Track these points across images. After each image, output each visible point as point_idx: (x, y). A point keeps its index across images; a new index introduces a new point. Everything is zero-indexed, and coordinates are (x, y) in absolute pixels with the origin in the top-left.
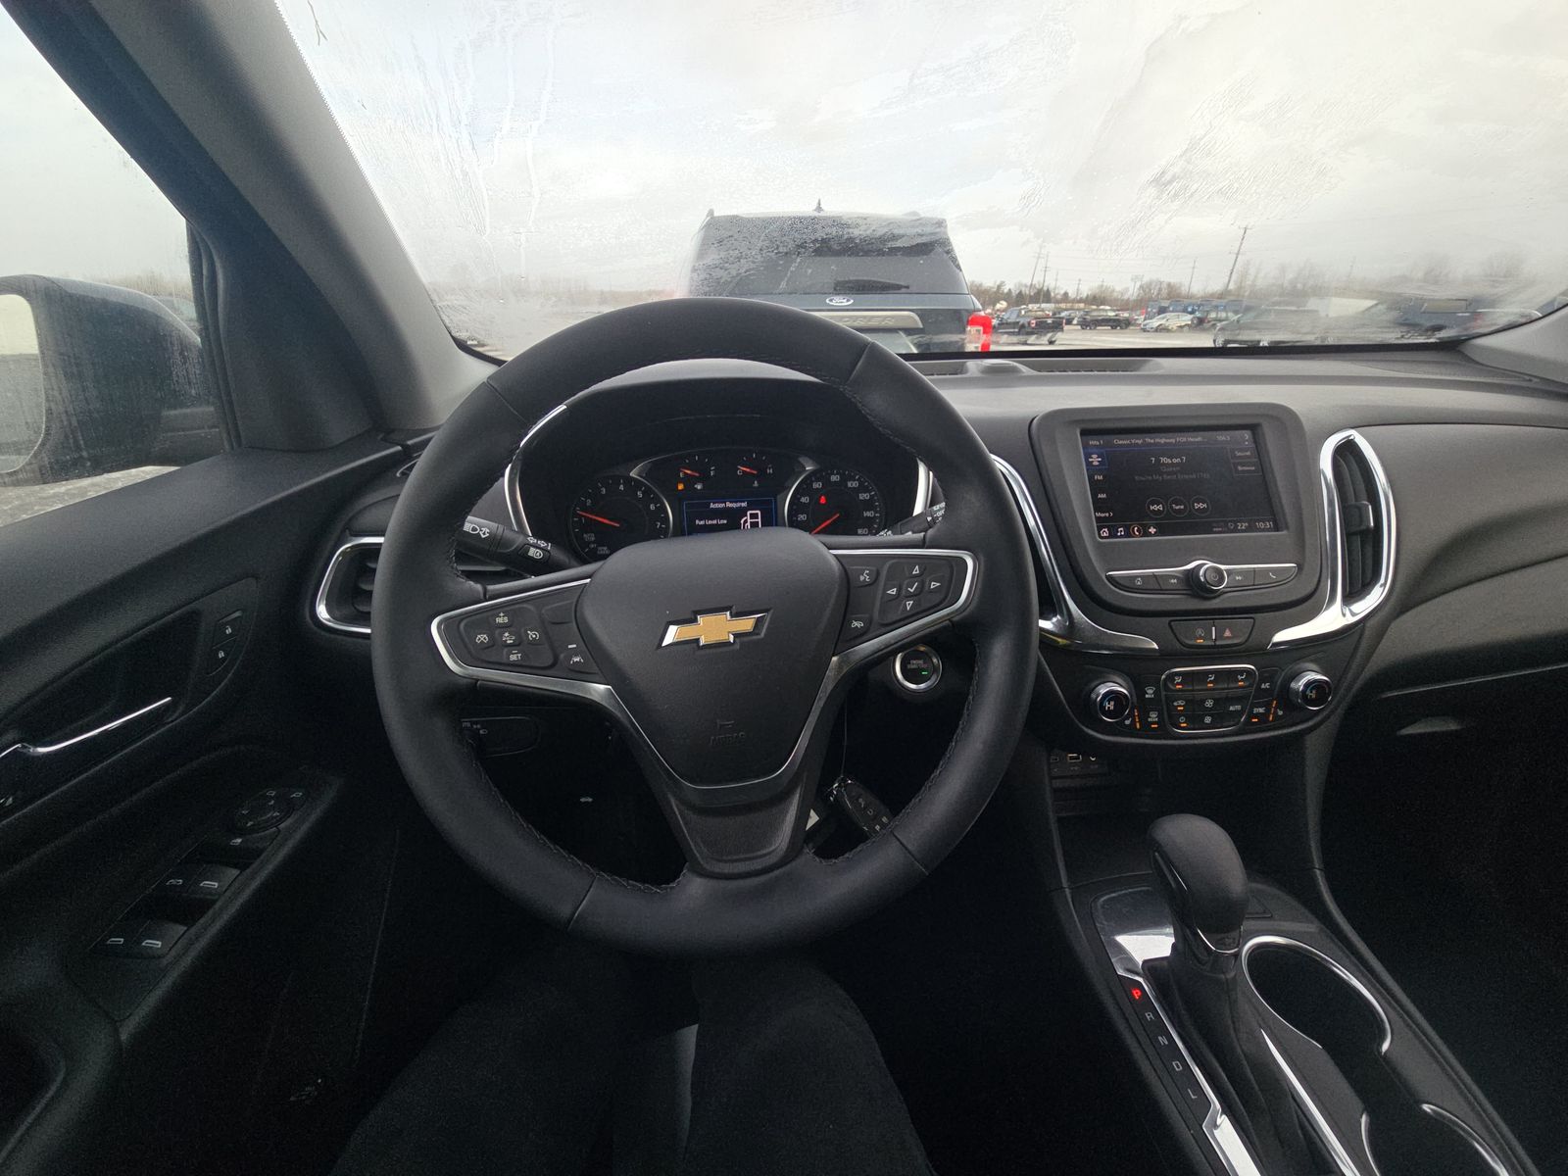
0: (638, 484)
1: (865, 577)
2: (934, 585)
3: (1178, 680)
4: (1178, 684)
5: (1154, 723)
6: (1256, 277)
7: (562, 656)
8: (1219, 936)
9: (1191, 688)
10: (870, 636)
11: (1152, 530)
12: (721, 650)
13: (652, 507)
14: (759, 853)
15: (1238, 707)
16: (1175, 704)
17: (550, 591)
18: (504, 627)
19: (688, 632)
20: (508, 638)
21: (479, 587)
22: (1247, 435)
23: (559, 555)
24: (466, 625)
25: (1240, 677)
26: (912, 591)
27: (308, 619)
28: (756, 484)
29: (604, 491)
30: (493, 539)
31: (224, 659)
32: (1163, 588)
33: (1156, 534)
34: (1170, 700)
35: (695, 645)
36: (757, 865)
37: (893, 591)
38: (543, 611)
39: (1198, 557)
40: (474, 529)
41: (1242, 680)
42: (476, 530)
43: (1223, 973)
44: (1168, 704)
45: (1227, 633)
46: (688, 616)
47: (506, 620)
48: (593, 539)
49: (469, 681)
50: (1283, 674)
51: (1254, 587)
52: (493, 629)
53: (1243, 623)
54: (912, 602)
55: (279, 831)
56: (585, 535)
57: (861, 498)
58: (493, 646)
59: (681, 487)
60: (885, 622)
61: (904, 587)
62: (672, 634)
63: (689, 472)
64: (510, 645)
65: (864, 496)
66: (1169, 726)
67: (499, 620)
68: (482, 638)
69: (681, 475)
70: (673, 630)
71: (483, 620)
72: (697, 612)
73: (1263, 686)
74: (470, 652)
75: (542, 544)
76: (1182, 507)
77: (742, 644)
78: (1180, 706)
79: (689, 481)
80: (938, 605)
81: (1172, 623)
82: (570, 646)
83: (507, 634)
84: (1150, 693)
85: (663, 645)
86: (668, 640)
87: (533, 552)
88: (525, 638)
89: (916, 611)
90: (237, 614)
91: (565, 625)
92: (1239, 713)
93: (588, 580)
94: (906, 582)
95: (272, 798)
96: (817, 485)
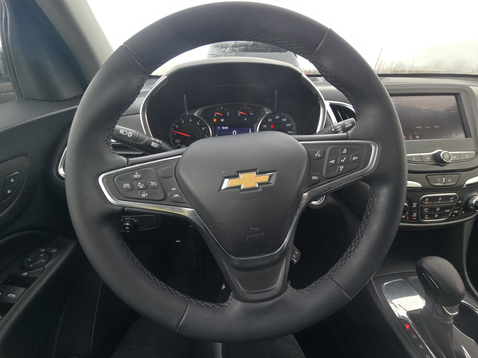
0: (198, 119)
1: (318, 155)
2: (355, 158)
3: (427, 200)
4: (427, 201)
5: (415, 217)
6: (384, 66)
7: (169, 194)
8: (451, 308)
9: (432, 203)
10: (321, 183)
11: (417, 137)
12: (252, 191)
13: (203, 129)
14: (267, 289)
15: (449, 211)
16: (424, 210)
17: (161, 161)
18: (138, 180)
19: (234, 182)
20: (140, 185)
21: (125, 159)
22: (453, 98)
23: (165, 146)
24: (117, 179)
25: (451, 199)
26: (343, 161)
27: (55, 174)
28: (246, 119)
29: (183, 122)
30: (134, 138)
31: (10, 194)
32: (424, 161)
33: (419, 139)
34: (422, 208)
35: (239, 189)
36: (267, 295)
37: (333, 162)
38: (158, 171)
39: (438, 148)
40: (125, 133)
41: (452, 200)
42: (126, 133)
43: (449, 321)
44: (421, 209)
45: (449, 181)
46: (235, 173)
47: (139, 176)
48: (179, 142)
49: (121, 208)
50: (467, 197)
51: (460, 161)
52: (133, 181)
53: (455, 176)
54: (343, 167)
55: (44, 269)
56: (176, 140)
57: (287, 126)
58: (132, 190)
59: (215, 120)
60: (329, 177)
61: (339, 159)
62: (227, 183)
63: (218, 114)
64: (142, 189)
65: (289, 125)
66: (420, 218)
67: (135, 176)
68: (127, 185)
69: (215, 115)
70: (226, 181)
71: (127, 176)
72: (239, 172)
73: (459, 202)
74: (120, 193)
75: (158, 141)
76: (429, 127)
77: (263, 188)
78: (426, 210)
79: (218, 118)
80: (356, 168)
81: (428, 176)
82: (172, 189)
83: (139, 183)
84: (415, 205)
85: (222, 189)
86: (224, 186)
87: (153, 144)
88: (149, 185)
89: (345, 171)
90: (17, 173)
91: (169, 179)
92: (449, 213)
93: (180, 156)
94: (339, 157)
95: (42, 253)
96: (270, 120)
